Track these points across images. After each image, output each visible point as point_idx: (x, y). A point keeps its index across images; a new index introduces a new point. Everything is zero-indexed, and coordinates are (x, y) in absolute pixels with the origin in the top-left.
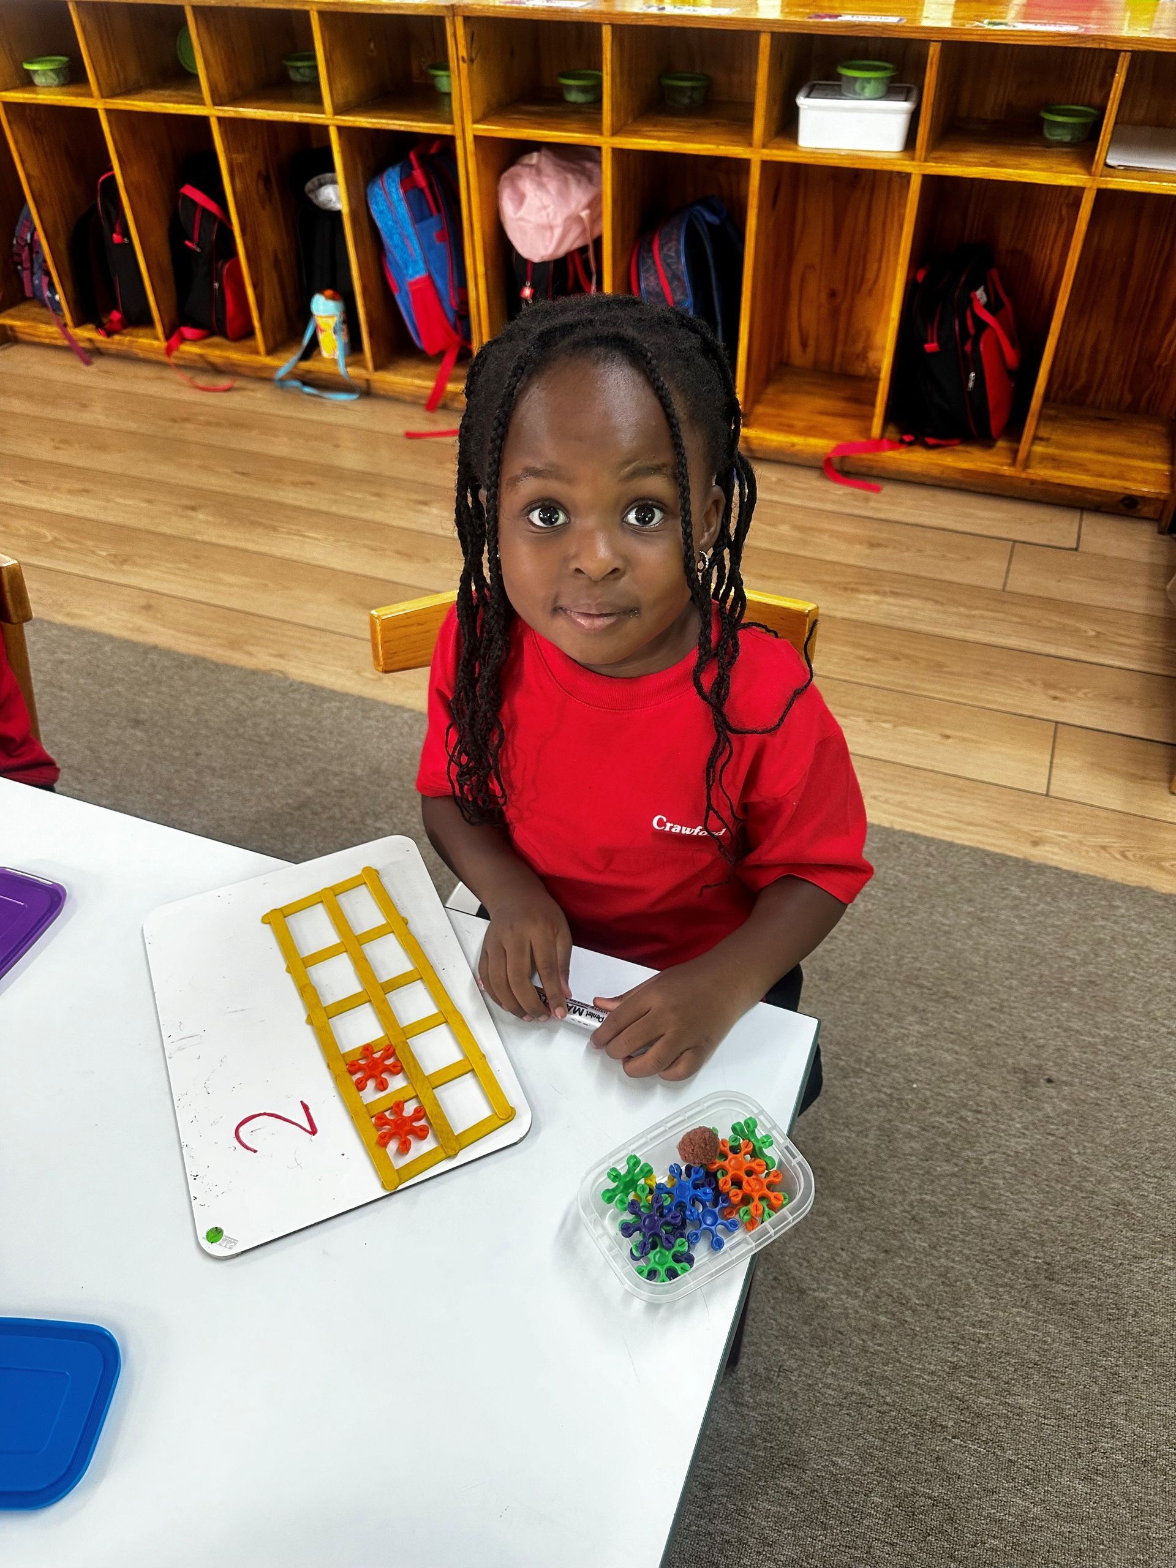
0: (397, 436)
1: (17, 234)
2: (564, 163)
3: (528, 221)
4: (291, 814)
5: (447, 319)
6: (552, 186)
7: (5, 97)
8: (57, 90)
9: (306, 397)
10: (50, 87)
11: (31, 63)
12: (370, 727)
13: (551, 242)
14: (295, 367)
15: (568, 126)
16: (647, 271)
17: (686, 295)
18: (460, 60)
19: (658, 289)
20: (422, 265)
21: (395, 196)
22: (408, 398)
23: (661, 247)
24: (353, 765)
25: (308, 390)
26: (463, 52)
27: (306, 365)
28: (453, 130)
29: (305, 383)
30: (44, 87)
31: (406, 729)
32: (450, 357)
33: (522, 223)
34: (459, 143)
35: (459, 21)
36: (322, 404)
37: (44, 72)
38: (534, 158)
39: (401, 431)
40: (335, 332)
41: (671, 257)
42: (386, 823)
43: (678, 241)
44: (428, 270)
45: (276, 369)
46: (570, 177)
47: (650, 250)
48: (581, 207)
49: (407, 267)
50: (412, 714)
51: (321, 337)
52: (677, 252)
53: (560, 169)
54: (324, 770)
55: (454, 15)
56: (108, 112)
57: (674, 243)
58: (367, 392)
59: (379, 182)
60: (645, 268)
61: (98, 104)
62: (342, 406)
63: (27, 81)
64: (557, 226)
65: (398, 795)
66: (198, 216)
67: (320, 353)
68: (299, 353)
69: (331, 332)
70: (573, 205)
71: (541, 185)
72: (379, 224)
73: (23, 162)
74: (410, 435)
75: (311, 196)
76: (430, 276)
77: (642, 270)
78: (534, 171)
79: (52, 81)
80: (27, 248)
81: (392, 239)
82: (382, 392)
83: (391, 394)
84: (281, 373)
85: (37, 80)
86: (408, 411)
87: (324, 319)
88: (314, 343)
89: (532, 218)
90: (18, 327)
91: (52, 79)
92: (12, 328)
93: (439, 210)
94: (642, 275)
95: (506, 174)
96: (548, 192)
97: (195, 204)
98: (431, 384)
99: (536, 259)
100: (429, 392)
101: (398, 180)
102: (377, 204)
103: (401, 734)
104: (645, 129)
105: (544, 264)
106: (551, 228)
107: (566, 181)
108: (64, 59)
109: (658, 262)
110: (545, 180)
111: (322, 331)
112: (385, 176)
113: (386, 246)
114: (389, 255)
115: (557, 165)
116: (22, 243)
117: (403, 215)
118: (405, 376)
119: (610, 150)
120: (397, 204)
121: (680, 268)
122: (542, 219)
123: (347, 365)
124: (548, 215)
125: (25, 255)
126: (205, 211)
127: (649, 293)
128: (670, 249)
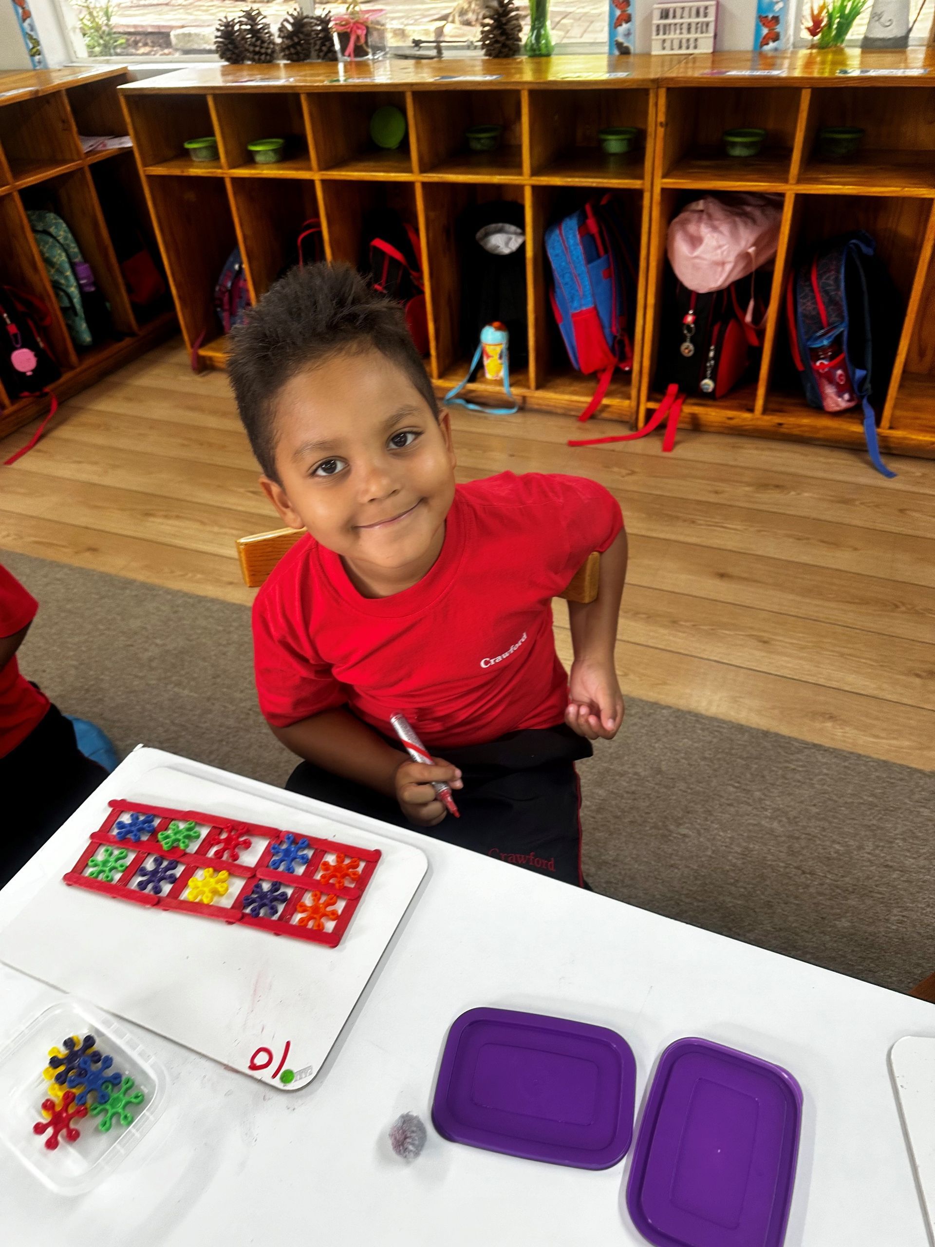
0: (561, 444)
1: (220, 282)
2: (729, 208)
3: (704, 259)
4: (594, 818)
5: (607, 344)
6: (725, 228)
7: (234, 173)
8: (274, 166)
9: (471, 413)
10: (267, 163)
11: (255, 145)
12: (635, 724)
13: (721, 276)
14: (464, 387)
15: (748, 177)
16: (805, 297)
17: (842, 318)
18: (658, 125)
19: (814, 313)
20: (590, 299)
21: (571, 242)
22: (559, 411)
23: (820, 276)
24: (634, 765)
25: (472, 406)
26: (662, 118)
27: (472, 386)
28: (643, 184)
29: (469, 401)
30: (263, 164)
31: (670, 727)
32: (607, 376)
33: (697, 261)
34: (647, 196)
35: (662, 93)
36: (486, 418)
37: (265, 152)
38: (701, 205)
39: (564, 440)
40: (501, 357)
41: (830, 285)
42: (687, 828)
43: (838, 272)
44: (595, 303)
45: (448, 390)
46: (737, 219)
47: (808, 279)
48: (749, 245)
49: (572, 300)
50: (671, 711)
51: (486, 362)
52: (837, 280)
53: (728, 213)
54: (608, 770)
55: (658, 88)
56: (324, 182)
57: (833, 273)
58: (523, 407)
59: (557, 232)
60: (802, 295)
61: (316, 176)
62: (501, 419)
63: (249, 159)
64: (730, 262)
65: (689, 797)
66: (386, 263)
67: (483, 375)
68: (467, 377)
69: (497, 357)
70: (743, 244)
71: (715, 229)
72: (554, 265)
73: (241, 225)
74: (572, 444)
75: (482, 243)
76: (595, 308)
77: (798, 297)
78: (705, 216)
79: (271, 159)
80: (227, 294)
81: (563, 276)
82: (536, 407)
83: (544, 408)
84: (451, 394)
85: (259, 158)
86: (562, 422)
87: (492, 347)
88: (480, 366)
89: (707, 256)
90: (217, 357)
91: (272, 157)
92: (210, 358)
93: (606, 252)
94: (800, 301)
95: (676, 220)
96: (721, 232)
97: (383, 254)
98: (589, 399)
99: (703, 290)
100: (585, 405)
101: (576, 227)
102: (553, 248)
103: (667, 732)
104: (822, 176)
105: (709, 294)
106: (723, 264)
107: (735, 223)
108: (280, 141)
109: (816, 290)
110: (717, 223)
111: (488, 357)
112: (563, 226)
113: (556, 282)
114: (558, 290)
115: (726, 210)
116: (224, 290)
117: (578, 258)
118: (563, 393)
119: (793, 196)
120: (572, 248)
121: (839, 293)
122: (718, 256)
123: (511, 385)
124: (722, 253)
125: (226, 299)
126: (393, 260)
127: (805, 316)
128: (828, 279)
